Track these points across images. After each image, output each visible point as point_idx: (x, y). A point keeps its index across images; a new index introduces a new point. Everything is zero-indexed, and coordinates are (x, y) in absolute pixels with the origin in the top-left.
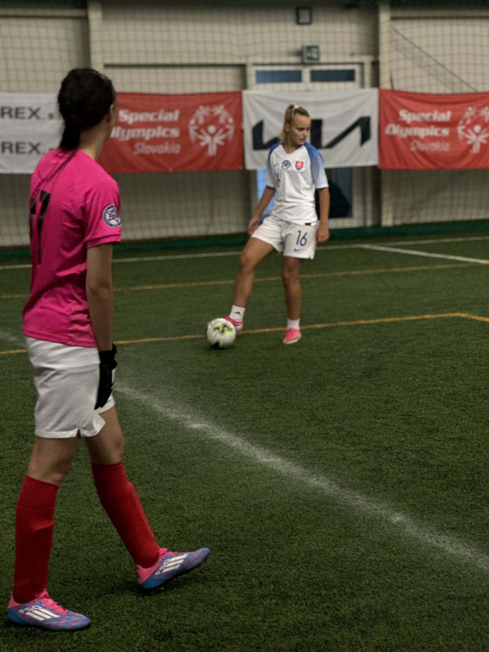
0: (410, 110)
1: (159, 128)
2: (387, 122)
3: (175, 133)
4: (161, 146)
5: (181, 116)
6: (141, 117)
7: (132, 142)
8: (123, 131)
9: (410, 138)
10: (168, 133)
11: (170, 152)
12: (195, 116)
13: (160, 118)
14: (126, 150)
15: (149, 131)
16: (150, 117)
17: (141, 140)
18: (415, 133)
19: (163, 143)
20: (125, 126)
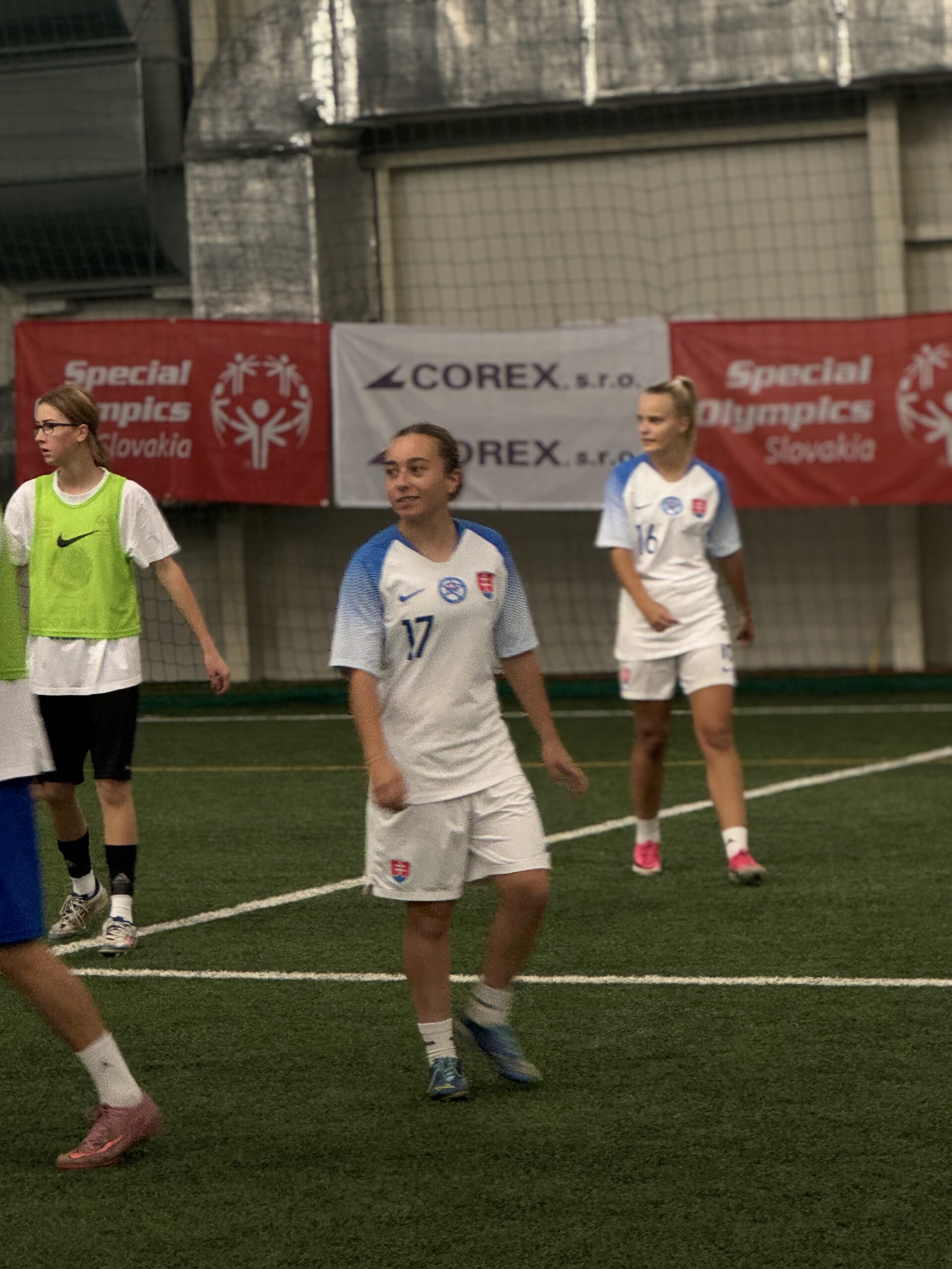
1: (825, 400)
3: (862, 411)
4: (830, 445)
5: (875, 370)
6: (781, 376)
7: (759, 437)
8: (739, 410)
10: (845, 412)
11: (851, 457)
12: (911, 370)
13: (826, 379)
14: (746, 455)
15: (799, 408)
16: (803, 375)
17: (781, 430)
19: (834, 439)
20: (742, 398)
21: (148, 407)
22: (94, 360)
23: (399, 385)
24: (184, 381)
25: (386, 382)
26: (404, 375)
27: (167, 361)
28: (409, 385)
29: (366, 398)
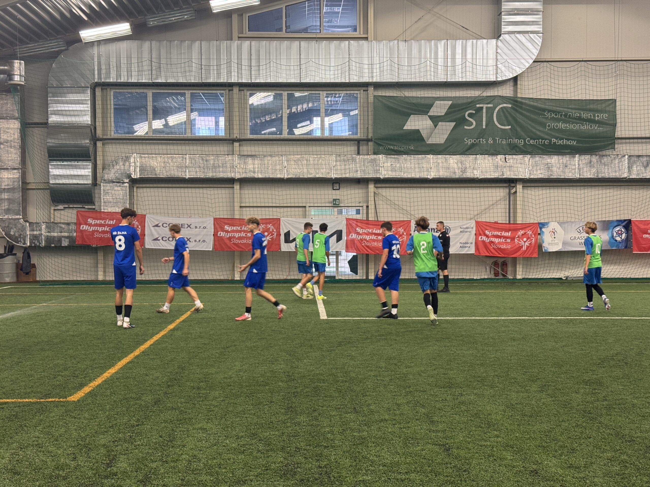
0: (362, 228)
1: (242, 233)
2: (350, 233)
6: (235, 228)
7: (230, 239)
8: (226, 234)
9: (362, 240)
10: (246, 235)
13: (243, 229)
14: (227, 242)
15: (238, 234)
16: (239, 228)
17: (234, 237)
18: (364, 238)
19: (244, 239)
20: (227, 232)
21: (106, 228)
22: (94, 219)
23: (159, 226)
24: (114, 223)
25: (157, 226)
26: (160, 225)
27: (110, 220)
28: (161, 227)
29: (152, 228)
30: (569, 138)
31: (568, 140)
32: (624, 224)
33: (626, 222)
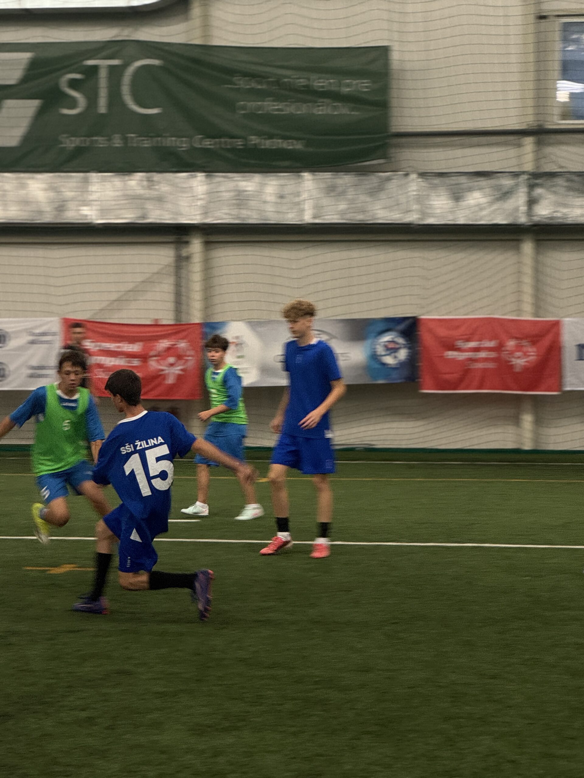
30: (288, 134)
31: (285, 138)
32: (402, 327)
33: (407, 323)
